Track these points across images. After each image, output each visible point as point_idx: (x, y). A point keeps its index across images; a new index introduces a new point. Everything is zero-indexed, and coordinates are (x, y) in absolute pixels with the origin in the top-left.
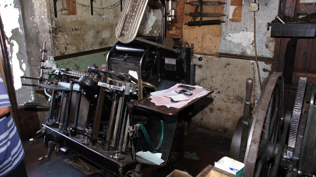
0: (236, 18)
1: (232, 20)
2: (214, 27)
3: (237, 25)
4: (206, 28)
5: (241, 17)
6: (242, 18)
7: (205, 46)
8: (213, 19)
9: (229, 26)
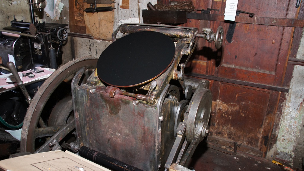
0: (125, 5)
1: (122, 7)
2: (107, 13)
3: (126, 11)
4: (101, 15)
5: (128, 4)
6: (130, 5)
7: (101, 32)
8: (107, 6)
9: (120, 13)
